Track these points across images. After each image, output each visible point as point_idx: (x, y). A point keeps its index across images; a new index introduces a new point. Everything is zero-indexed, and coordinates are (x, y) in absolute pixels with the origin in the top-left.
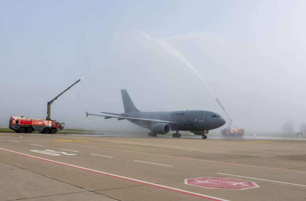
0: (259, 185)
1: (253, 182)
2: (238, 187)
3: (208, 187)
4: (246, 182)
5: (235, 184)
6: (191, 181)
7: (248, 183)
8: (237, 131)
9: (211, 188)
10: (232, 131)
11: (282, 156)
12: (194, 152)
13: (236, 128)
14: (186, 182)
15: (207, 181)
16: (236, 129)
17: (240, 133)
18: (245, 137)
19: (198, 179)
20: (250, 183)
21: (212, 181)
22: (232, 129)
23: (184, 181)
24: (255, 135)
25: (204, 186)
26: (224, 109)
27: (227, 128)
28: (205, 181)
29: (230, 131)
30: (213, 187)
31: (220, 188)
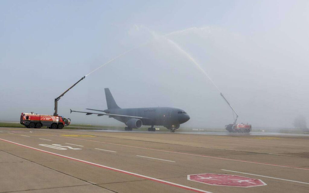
0: (266, 183)
1: (259, 180)
2: (243, 184)
3: (212, 184)
4: (252, 179)
5: (240, 181)
6: (194, 177)
7: (255, 181)
8: (243, 126)
9: (214, 185)
10: (238, 127)
11: (292, 154)
12: (198, 147)
13: (242, 123)
14: (189, 178)
15: (210, 177)
16: (242, 125)
17: (248, 129)
18: (252, 133)
19: (201, 175)
20: (257, 181)
21: (216, 177)
22: (238, 125)
23: (187, 177)
24: (264, 131)
25: (207, 183)
26: (229, 104)
27: (233, 123)
28: (209, 177)
29: (235, 127)
30: (217, 184)
31: (224, 185)
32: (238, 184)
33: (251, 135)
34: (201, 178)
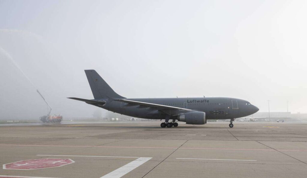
0: (74, 161)
1: (69, 159)
2: (57, 164)
3: (28, 169)
4: (64, 159)
5: (54, 163)
6: (10, 166)
7: (66, 160)
8: (56, 117)
9: (30, 169)
10: (51, 118)
11: (92, 136)
12: (13, 138)
13: (55, 115)
14: (4, 167)
15: (27, 163)
16: (55, 116)
17: (59, 119)
18: (63, 122)
19: (17, 163)
20: (67, 161)
21: (33, 162)
22: (51, 117)
23: (2, 166)
24: (72, 120)
25: (24, 169)
26: (44, 99)
27: (47, 115)
28: (25, 163)
29: (49, 118)
30: (34, 168)
31: (40, 168)
32: (52, 165)
33: (61, 124)
34: (17, 165)
